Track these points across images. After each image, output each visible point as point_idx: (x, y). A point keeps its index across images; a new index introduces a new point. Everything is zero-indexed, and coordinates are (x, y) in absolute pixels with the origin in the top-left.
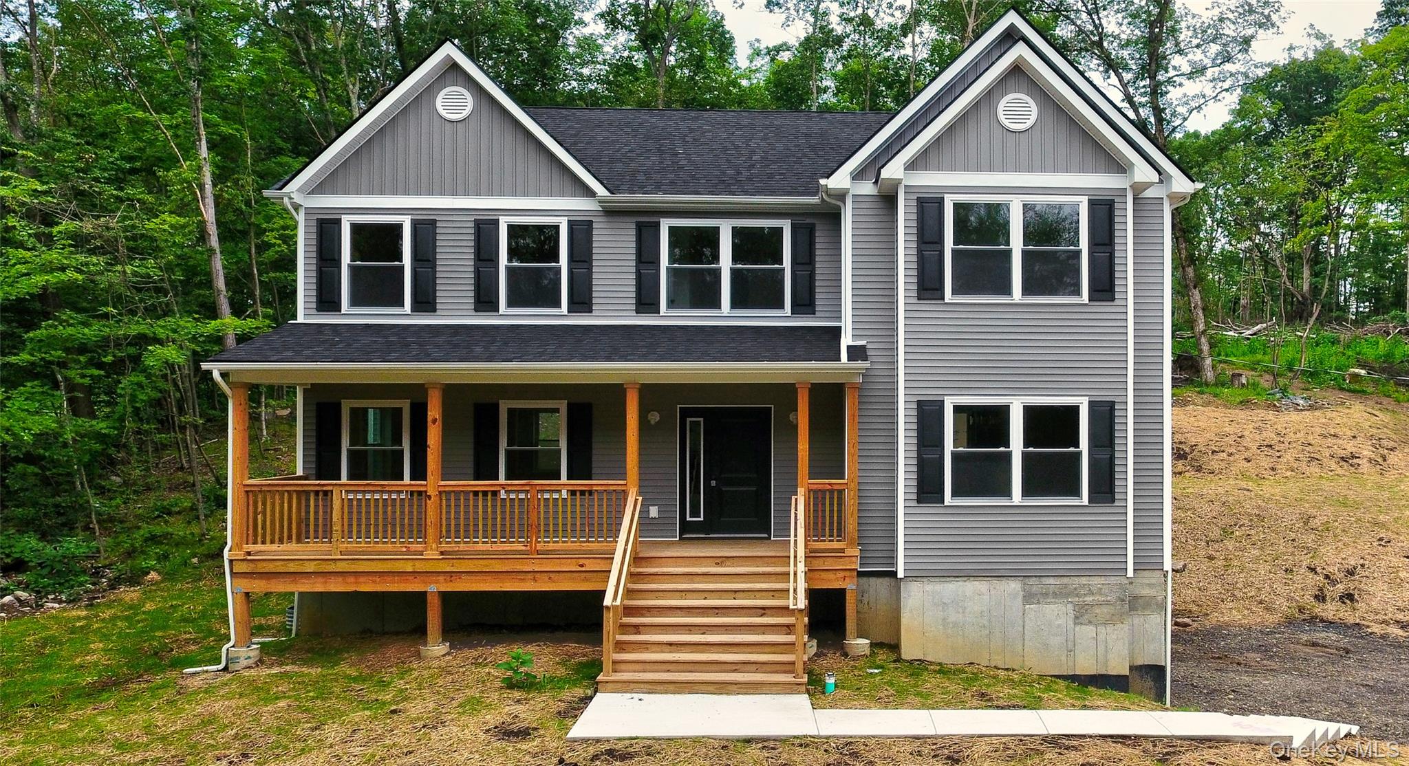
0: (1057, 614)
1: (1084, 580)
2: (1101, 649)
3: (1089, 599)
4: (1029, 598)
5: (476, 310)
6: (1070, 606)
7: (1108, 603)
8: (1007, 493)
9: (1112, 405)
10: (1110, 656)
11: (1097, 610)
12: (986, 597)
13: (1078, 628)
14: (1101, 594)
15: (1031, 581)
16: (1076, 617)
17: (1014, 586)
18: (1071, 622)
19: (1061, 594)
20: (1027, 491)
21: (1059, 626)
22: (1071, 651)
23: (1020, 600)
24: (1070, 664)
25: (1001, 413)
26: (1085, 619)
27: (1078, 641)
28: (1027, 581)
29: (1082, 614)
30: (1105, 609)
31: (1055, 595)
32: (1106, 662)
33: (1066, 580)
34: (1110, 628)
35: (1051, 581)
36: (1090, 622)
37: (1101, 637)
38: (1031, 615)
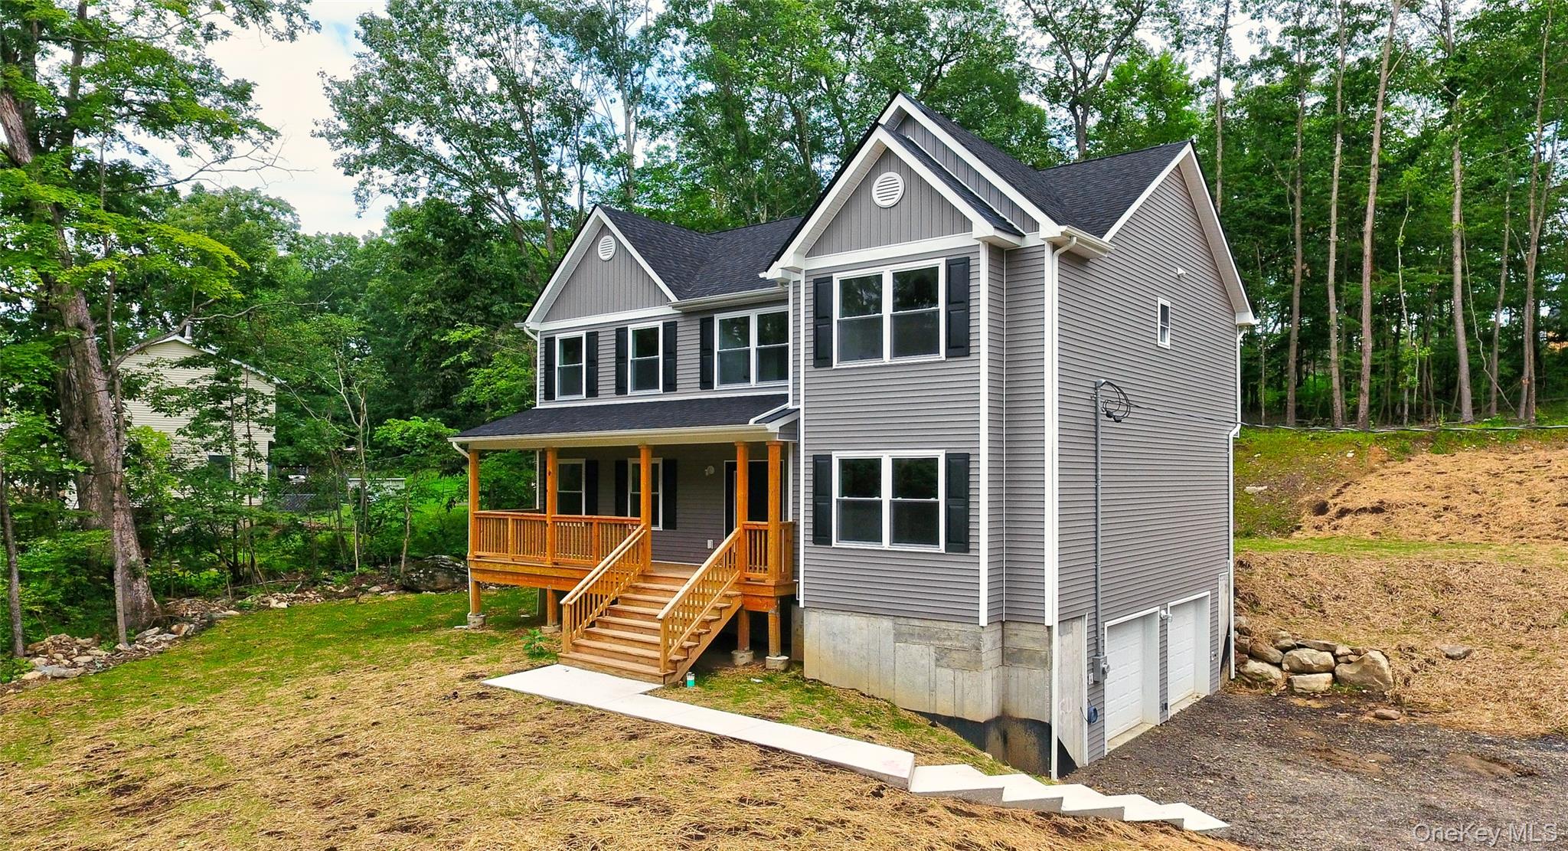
0: (920, 654)
1: (943, 625)
2: (958, 692)
3: (948, 643)
4: (899, 637)
5: (617, 393)
6: (932, 649)
7: (964, 649)
8: (879, 539)
9: (966, 457)
10: (967, 702)
11: (955, 655)
12: (865, 632)
13: (938, 670)
14: (958, 640)
15: (902, 621)
16: (937, 660)
17: (886, 624)
18: (933, 663)
19: (925, 636)
20: (897, 538)
21: (923, 666)
22: (932, 690)
23: (892, 636)
24: (933, 703)
25: (875, 465)
26: (943, 662)
27: (939, 683)
28: (897, 619)
29: (942, 657)
30: (962, 655)
31: (920, 636)
32: (963, 706)
33: (928, 623)
34: (966, 674)
35: (917, 623)
36: (949, 666)
37: (958, 682)
38: (900, 653)
